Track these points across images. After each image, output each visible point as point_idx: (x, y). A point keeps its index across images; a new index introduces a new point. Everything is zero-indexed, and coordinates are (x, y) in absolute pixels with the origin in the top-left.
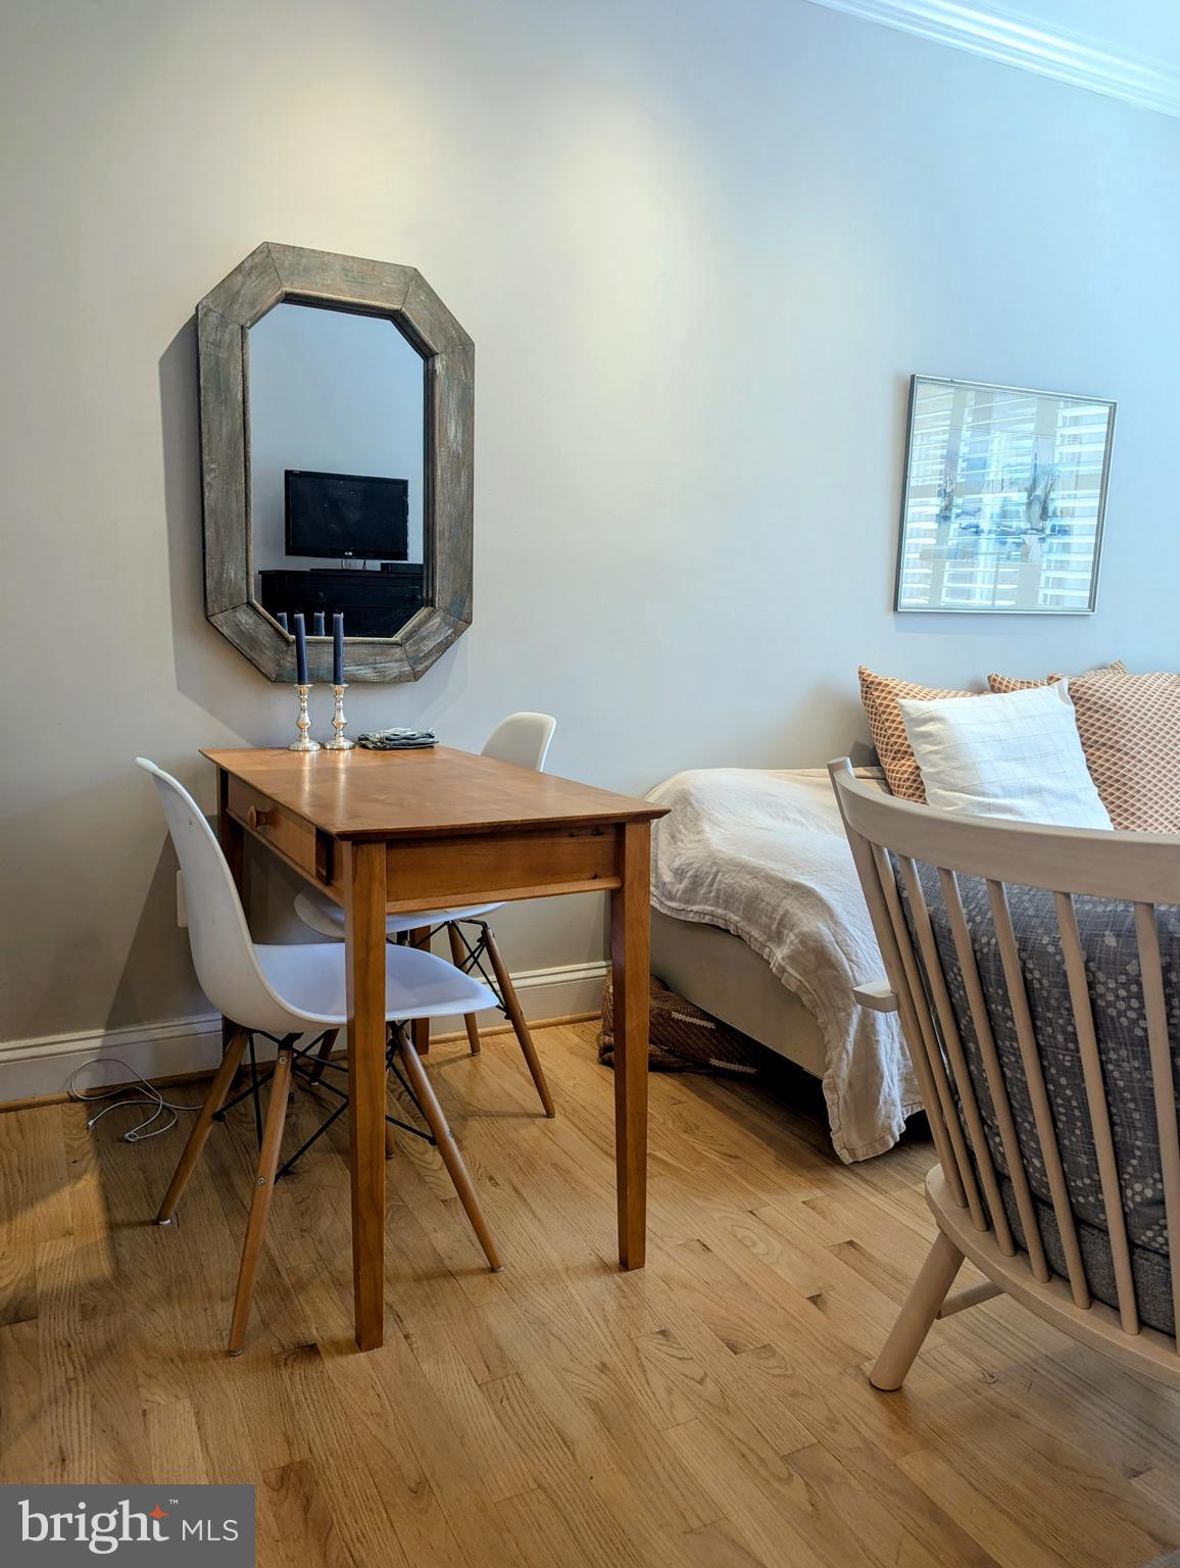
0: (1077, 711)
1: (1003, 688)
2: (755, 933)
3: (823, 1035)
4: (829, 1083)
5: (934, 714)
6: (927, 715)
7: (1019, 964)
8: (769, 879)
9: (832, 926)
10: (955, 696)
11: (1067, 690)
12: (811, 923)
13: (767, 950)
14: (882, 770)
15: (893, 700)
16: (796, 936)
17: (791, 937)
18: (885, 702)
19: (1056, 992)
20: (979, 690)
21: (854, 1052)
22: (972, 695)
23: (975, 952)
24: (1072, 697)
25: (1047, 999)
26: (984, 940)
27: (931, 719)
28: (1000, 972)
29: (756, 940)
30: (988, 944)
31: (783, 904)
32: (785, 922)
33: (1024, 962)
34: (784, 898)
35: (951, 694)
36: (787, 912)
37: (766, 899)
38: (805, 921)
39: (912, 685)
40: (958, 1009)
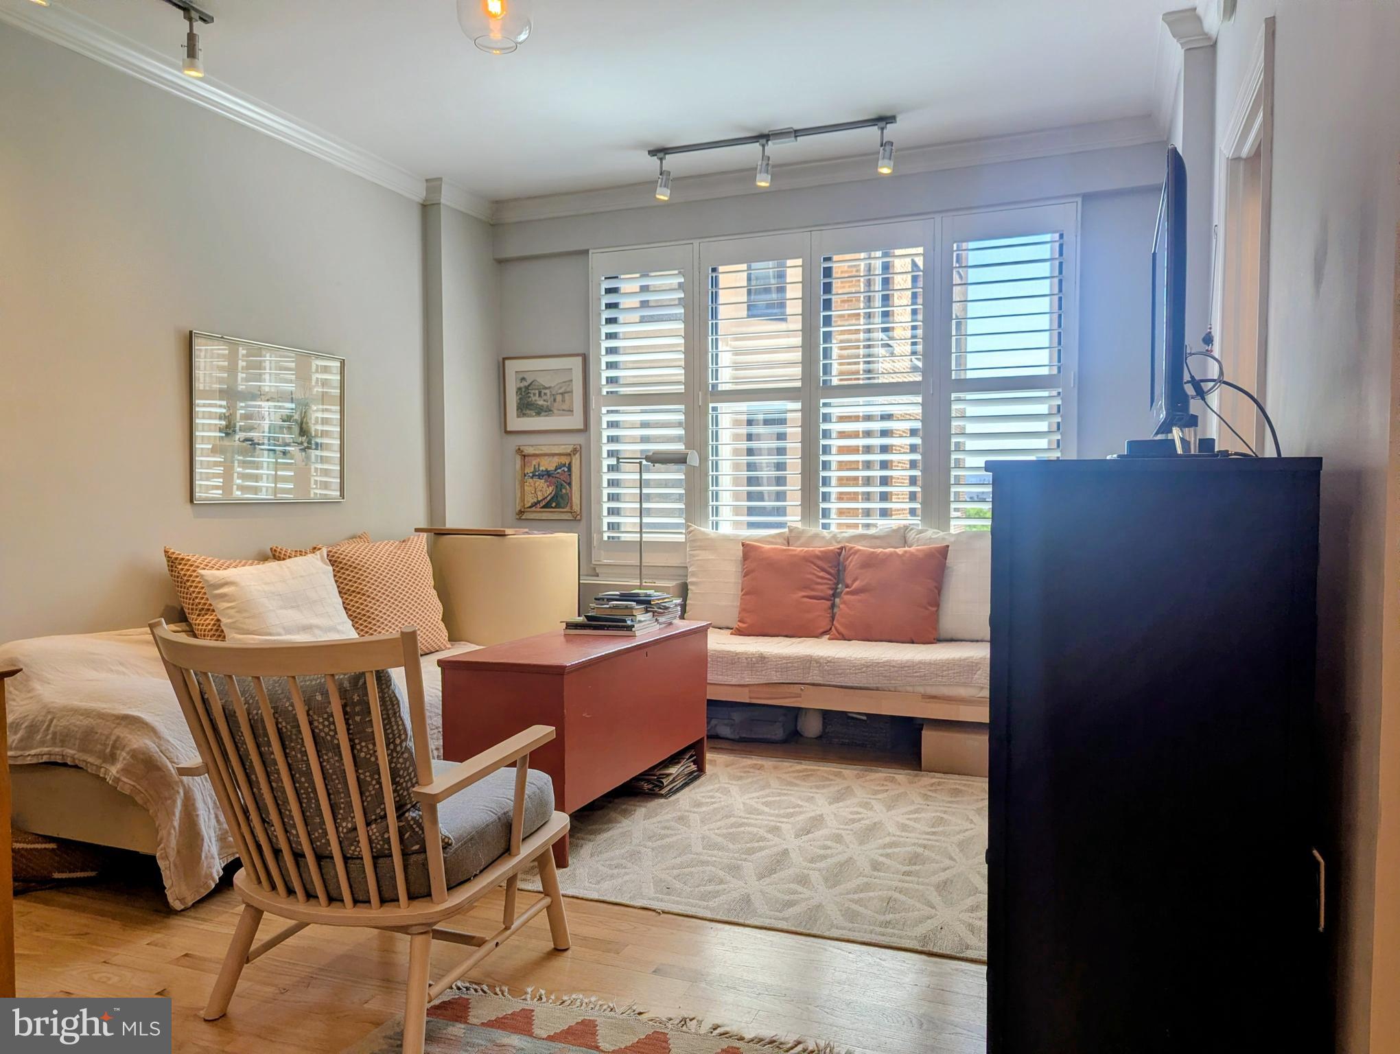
0: (334, 570)
1: (282, 556)
2: (90, 760)
3: (154, 821)
4: (161, 854)
5: (229, 580)
6: (223, 581)
7: (274, 721)
8: (101, 716)
9: (157, 740)
10: (243, 566)
11: (326, 556)
12: (139, 741)
13: (103, 770)
14: (190, 625)
15: (194, 571)
16: (128, 753)
17: (123, 755)
18: (189, 573)
19: (294, 731)
20: (263, 558)
21: (180, 827)
22: (258, 564)
23: (250, 720)
24: (330, 561)
25: (290, 736)
26: (255, 712)
27: (226, 584)
28: (264, 728)
29: (92, 764)
30: (257, 714)
31: (114, 732)
32: (117, 745)
33: (277, 719)
34: (115, 728)
35: (242, 563)
36: (118, 737)
37: (99, 731)
38: (134, 741)
39: (210, 558)
40: (243, 758)
